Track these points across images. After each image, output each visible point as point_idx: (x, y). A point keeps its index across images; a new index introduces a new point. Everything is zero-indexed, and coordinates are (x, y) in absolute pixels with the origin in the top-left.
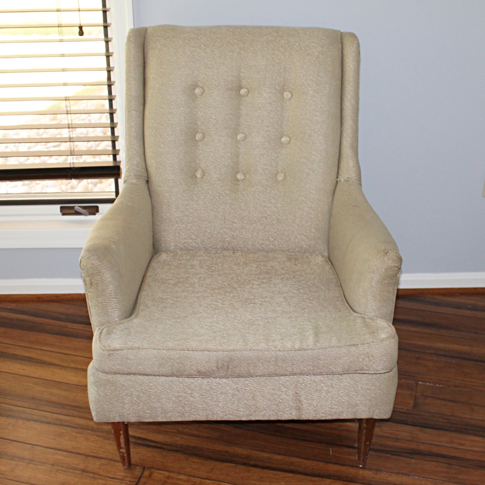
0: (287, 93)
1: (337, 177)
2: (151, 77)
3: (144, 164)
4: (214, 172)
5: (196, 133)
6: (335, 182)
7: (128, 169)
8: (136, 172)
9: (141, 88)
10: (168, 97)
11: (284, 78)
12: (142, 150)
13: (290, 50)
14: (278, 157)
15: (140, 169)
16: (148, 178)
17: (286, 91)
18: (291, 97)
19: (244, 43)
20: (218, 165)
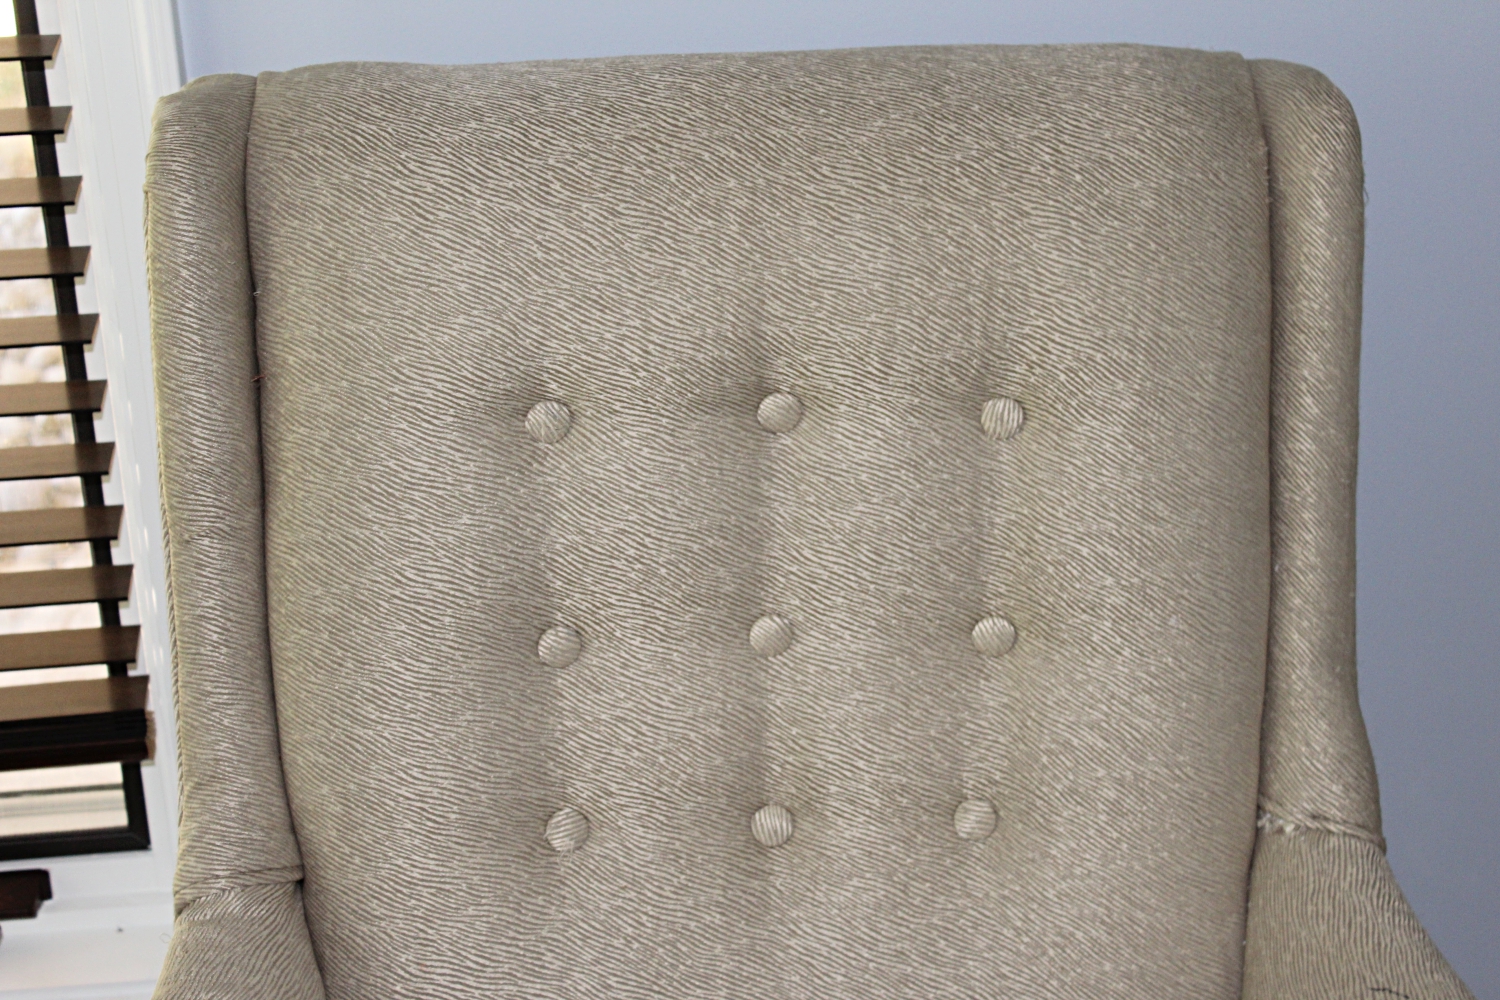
0: (1000, 404)
1: (1259, 810)
2: (291, 359)
3: (278, 801)
4: (640, 817)
5: (544, 631)
6: (1248, 835)
7: (198, 839)
8: (240, 856)
9: (243, 421)
10: (391, 463)
11: (987, 337)
12: (266, 731)
13: (1012, 189)
14: (960, 725)
15: (257, 835)
16: (302, 867)
17: (993, 396)
18: (1021, 428)
19: (772, 163)
20: (661, 783)
